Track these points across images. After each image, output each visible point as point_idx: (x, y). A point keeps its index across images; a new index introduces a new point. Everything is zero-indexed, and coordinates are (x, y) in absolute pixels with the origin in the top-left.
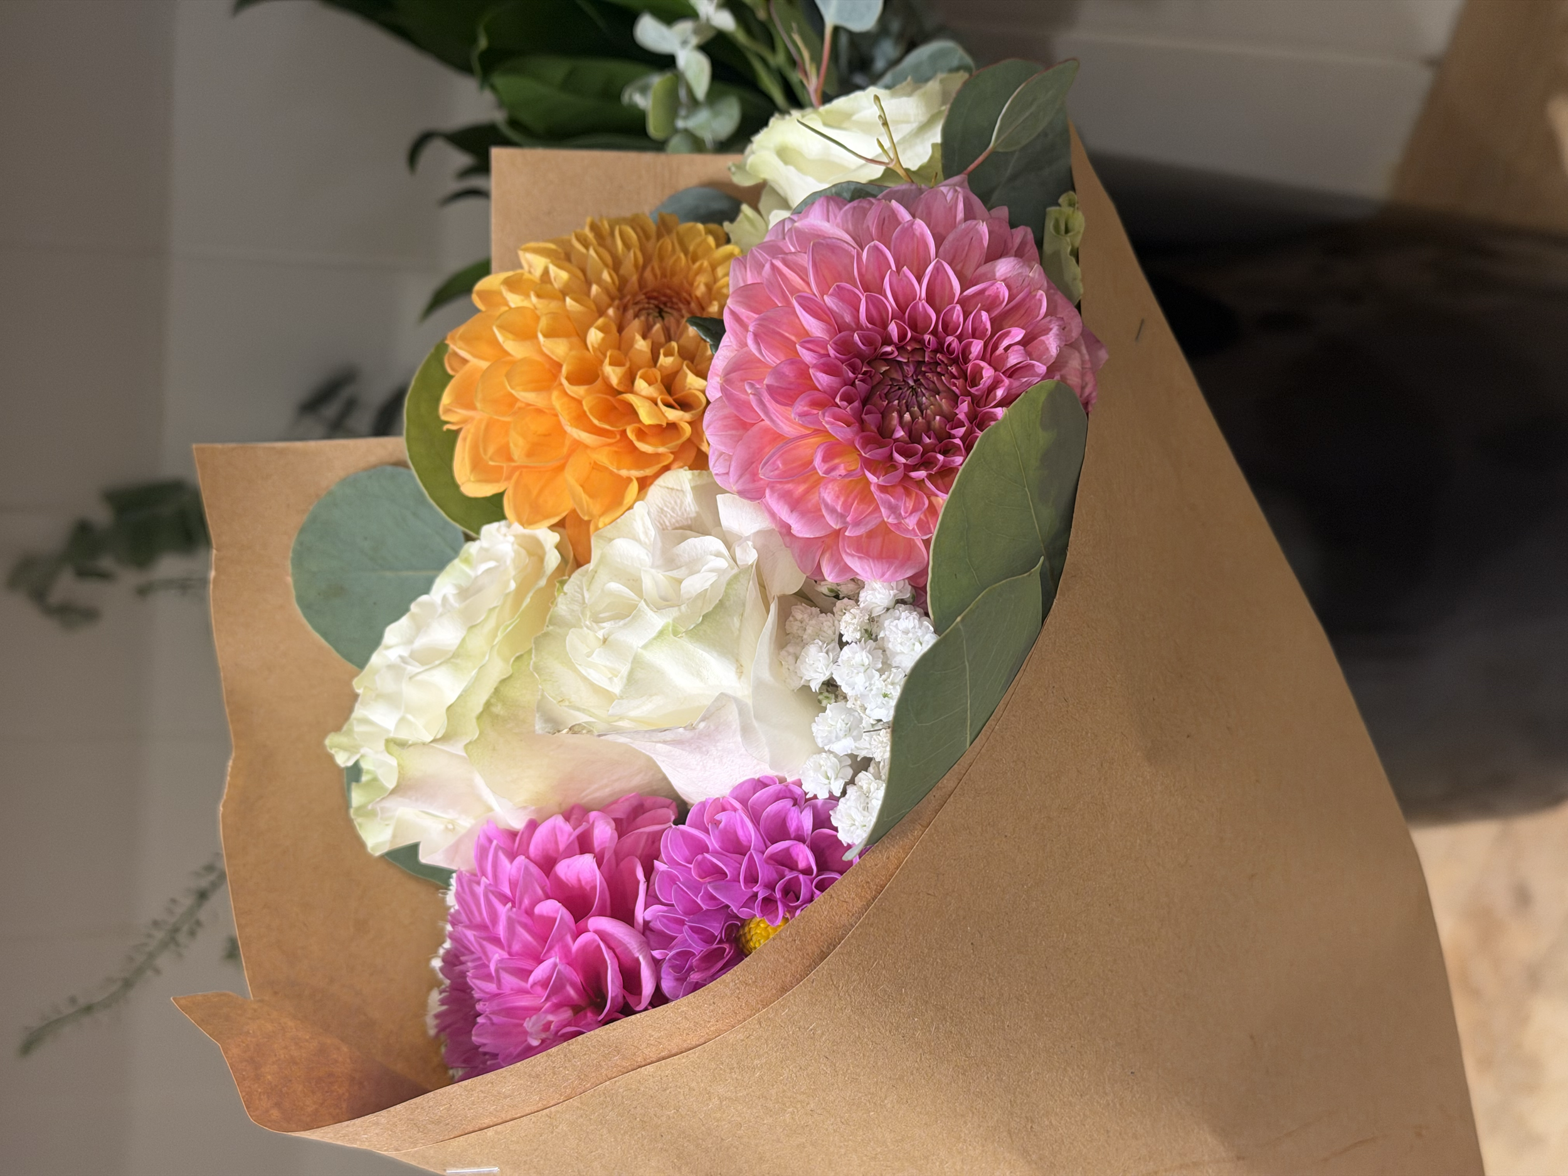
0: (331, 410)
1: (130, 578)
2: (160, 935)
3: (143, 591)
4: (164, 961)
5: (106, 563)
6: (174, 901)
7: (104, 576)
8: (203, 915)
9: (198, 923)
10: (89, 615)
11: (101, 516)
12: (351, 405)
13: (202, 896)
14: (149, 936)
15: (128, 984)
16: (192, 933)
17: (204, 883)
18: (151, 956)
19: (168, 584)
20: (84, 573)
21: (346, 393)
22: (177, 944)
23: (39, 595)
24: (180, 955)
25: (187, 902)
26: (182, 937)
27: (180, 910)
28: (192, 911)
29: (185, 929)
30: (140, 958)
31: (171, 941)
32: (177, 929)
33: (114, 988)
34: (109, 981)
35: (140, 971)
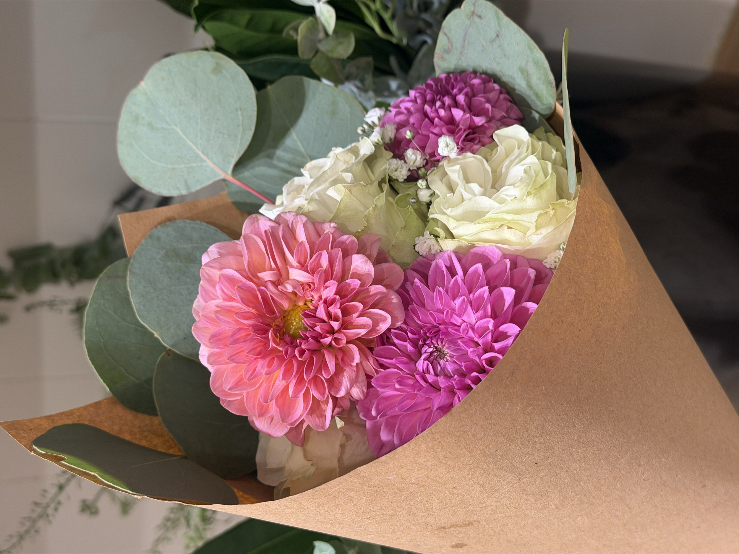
0: (131, 204)
1: (24, 299)
2: (39, 510)
3: (29, 308)
4: (41, 524)
5: (11, 290)
7: (10, 298)
8: (62, 497)
9: (59, 503)
10: (3, 319)
11: (7, 265)
12: (142, 201)
13: (61, 488)
14: (33, 511)
15: (21, 537)
16: (56, 509)
17: (62, 480)
18: (34, 523)
19: (42, 304)
21: (138, 195)
22: (47, 516)
25: (53, 491)
26: (50, 511)
27: (49, 496)
28: (56, 496)
29: (53, 505)
30: (28, 524)
31: (44, 515)
32: (48, 506)
33: (14, 540)
34: (11, 536)
35: (27, 532)
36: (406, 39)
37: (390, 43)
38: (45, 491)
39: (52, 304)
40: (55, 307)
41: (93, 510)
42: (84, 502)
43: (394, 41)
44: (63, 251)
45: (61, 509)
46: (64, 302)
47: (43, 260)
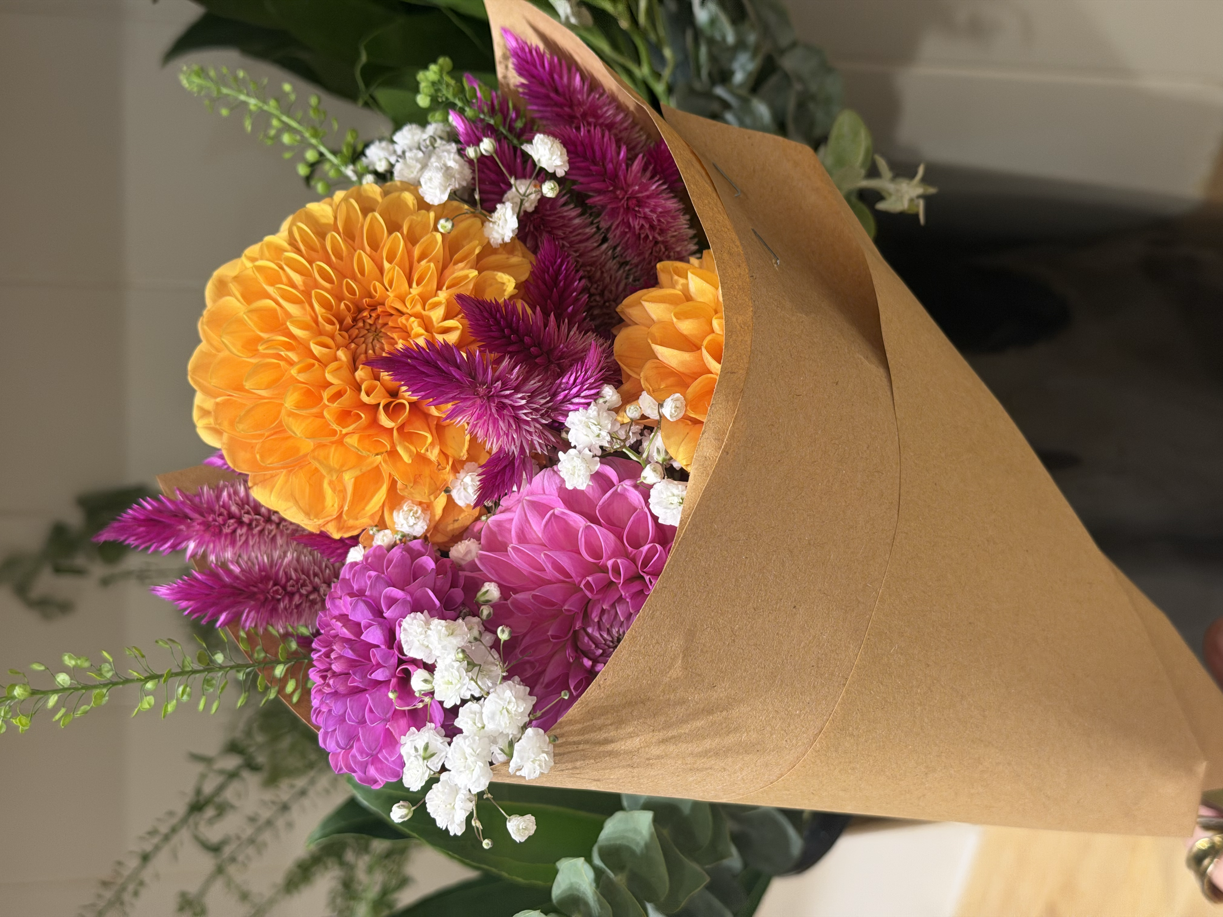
1: (98, 570)
2: (108, 894)
3: (106, 582)
5: (80, 561)
7: (79, 572)
8: (147, 875)
9: (142, 883)
10: (65, 607)
11: (74, 518)
13: (146, 858)
14: (99, 896)
16: (136, 894)
17: (148, 847)
18: (100, 914)
19: (128, 574)
20: (58, 570)
22: (122, 903)
23: (21, 590)
25: (133, 863)
26: (127, 897)
27: (127, 871)
28: (137, 871)
29: (131, 888)
31: (118, 901)
32: (123, 889)
38: (120, 863)
39: (142, 576)
41: (198, 911)
42: (183, 895)
45: (144, 893)
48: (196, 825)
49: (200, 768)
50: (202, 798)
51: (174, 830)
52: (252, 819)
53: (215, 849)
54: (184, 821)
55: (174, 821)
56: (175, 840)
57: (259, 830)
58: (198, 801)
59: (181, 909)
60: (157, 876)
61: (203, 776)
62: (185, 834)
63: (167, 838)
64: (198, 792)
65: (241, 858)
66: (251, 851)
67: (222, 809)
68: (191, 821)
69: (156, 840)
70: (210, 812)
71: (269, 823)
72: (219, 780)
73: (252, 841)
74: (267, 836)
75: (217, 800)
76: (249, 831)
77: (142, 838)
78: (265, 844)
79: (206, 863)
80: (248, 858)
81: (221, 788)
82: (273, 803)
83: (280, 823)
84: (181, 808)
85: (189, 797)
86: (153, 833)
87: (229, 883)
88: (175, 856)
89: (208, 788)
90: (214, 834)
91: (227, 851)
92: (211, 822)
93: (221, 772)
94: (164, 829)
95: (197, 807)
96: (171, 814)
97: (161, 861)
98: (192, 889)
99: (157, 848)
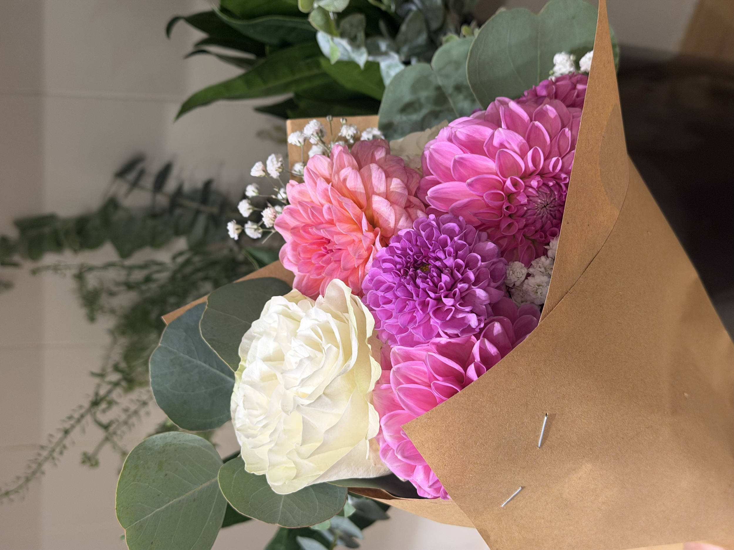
0: (131, 176)
1: (28, 265)
2: (45, 453)
3: (34, 272)
4: (47, 467)
5: (16, 258)
6: (51, 435)
7: (15, 265)
8: (67, 442)
9: (65, 447)
10: (9, 286)
11: (13, 233)
12: (142, 173)
13: (67, 432)
14: (39, 454)
15: (28, 480)
16: (61, 453)
17: (67, 426)
18: (40, 465)
19: (47, 268)
21: (139, 167)
22: (54, 458)
24: (55, 465)
25: (59, 435)
26: (56, 455)
27: (55, 440)
28: (61, 440)
29: (58, 450)
30: (34, 466)
31: (51, 457)
32: (53, 450)
33: (21, 482)
34: (18, 478)
35: (34, 473)
36: (394, 6)
37: (379, 9)
39: (56, 268)
40: (59, 272)
41: (94, 463)
42: (85, 454)
43: (383, 8)
44: (65, 221)
45: (66, 453)
46: (68, 267)
47: (47, 230)
48: (95, 413)
49: (97, 380)
50: (99, 398)
51: (82, 416)
52: (126, 410)
53: (106, 427)
54: (89, 410)
55: (82, 411)
56: (84, 421)
57: (129, 417)
58: (96, 400)
59: (84, 462)
60: (73, 443)
61: (99, 386)
62: (88, 418)
63: (79, 421)
64: (97, 394)
65: (119, 432)
66: (124, 428)
67: (111, 403)
68: (93, 411)
69: (72, 422)
70: (103, 406)
71: (136, 412)
72: (109, 387)
73: (126, 423)
74: (134, 420)
75: (108, 398)
76: (123, 417)
77: (64, 421)
78: (133, 425)
79: (100, 434)
80: (124, 432)
81: (109, 392)
82: (138, 400)
83: (142, 412)
84: (86, 404)
85: (92, 398)
86: (70, 418)
87: (115, 446)
88: (83, 431)
89: (102, 392)
90: (104, 419)
91: (111, 429)
92: (104, 411)
93: (110, 383)
94: (76, 415)
95: (95, 403)
96: (81, 407)
97: (75, 434)
98: (90, 450)
99: (73, 427)
